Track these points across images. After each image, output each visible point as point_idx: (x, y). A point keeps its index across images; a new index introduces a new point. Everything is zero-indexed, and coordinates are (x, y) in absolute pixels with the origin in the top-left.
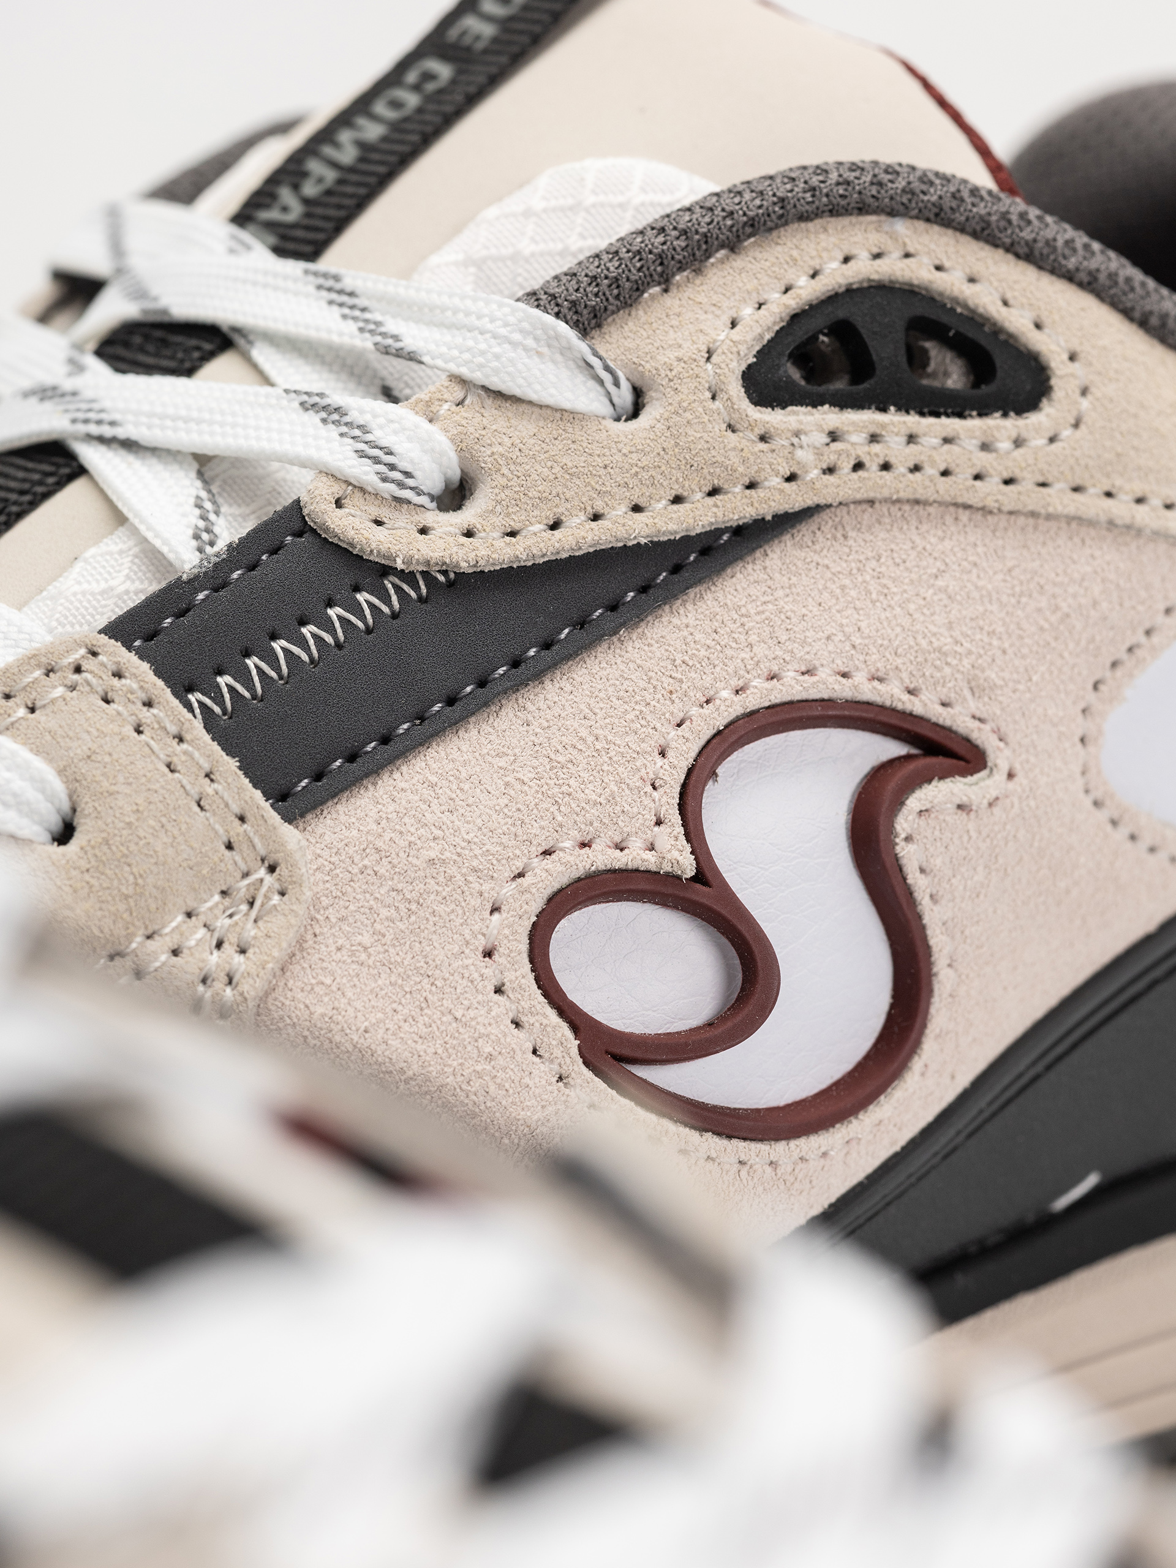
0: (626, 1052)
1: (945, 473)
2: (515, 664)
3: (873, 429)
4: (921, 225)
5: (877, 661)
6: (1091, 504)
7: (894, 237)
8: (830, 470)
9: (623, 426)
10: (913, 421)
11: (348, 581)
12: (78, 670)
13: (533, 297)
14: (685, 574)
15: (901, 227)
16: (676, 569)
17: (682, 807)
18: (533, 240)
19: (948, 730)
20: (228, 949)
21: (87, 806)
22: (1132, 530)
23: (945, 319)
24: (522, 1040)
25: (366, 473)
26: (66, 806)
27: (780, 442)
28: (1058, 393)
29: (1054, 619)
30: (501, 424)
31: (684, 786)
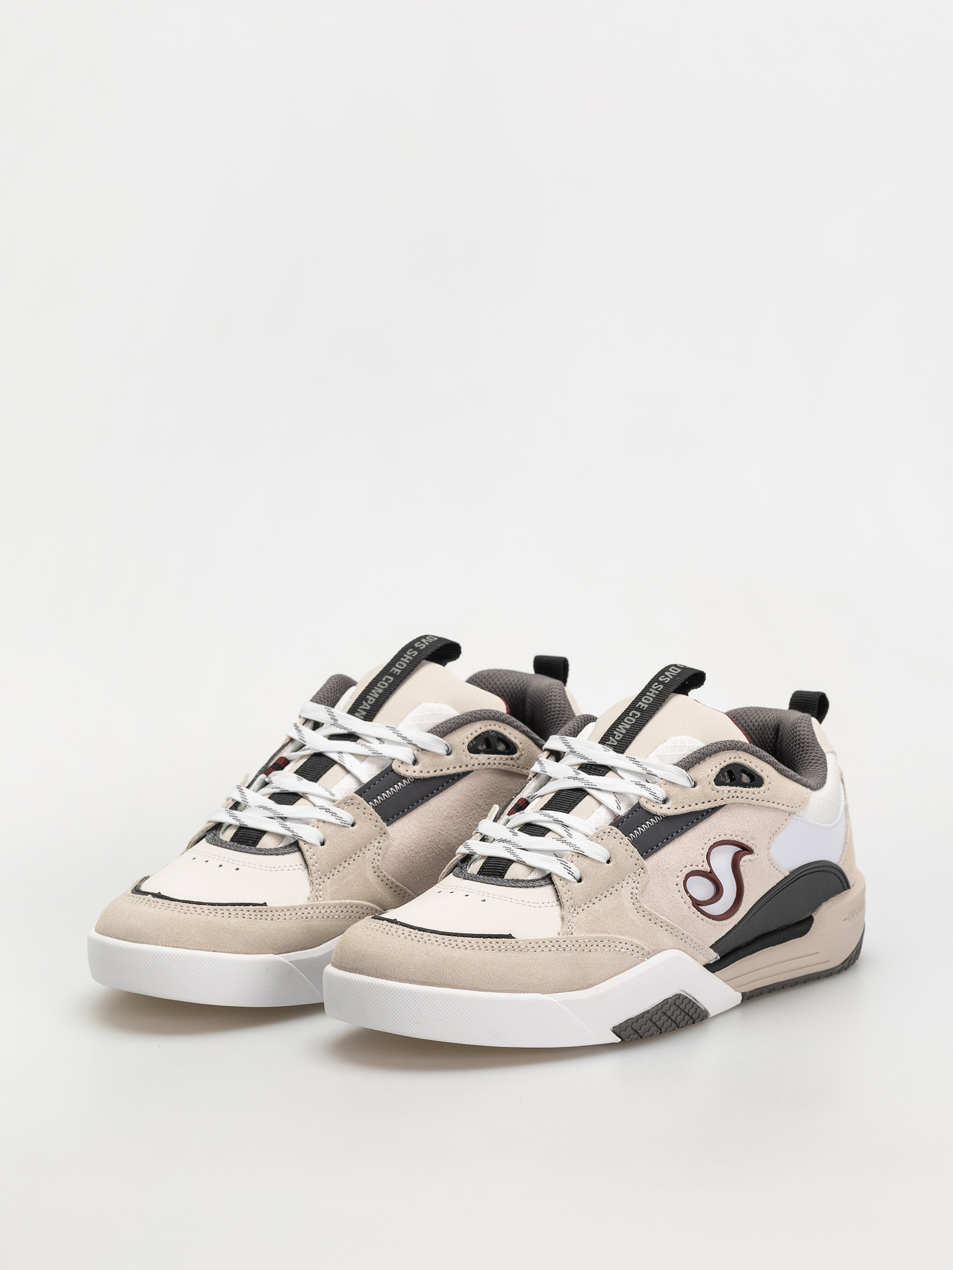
0: (699, 903)
1: (747, 798)
2: (677, 833)
3: (736, 790)
4: (742, 752)
5: (737, 833)
6: (770, 804)
7: (738, 754)
8: (728, 798)
9: (693, 789)
10: (742, 789)
11: (649, 817)
12: (609, 832)
13: (676, 764)
14: (704, 816)
15: (739, 752)
16: (703, 815)
17: (707, 859)
18: (679, 751)
19: (748, 846)
20: (636, 883)
21: (613, 857)
22: (778, 809)
23: (746, 770)
24: (683, 901)
25: (651, 797)
26: (609, 857)
27: (720, 792)
28: (765, 784)
29: (764, 826)
30: (673, 788)
31: (707, 855)
